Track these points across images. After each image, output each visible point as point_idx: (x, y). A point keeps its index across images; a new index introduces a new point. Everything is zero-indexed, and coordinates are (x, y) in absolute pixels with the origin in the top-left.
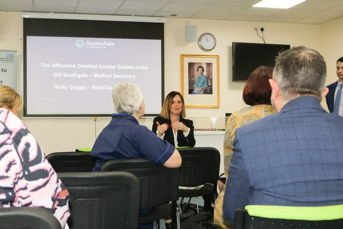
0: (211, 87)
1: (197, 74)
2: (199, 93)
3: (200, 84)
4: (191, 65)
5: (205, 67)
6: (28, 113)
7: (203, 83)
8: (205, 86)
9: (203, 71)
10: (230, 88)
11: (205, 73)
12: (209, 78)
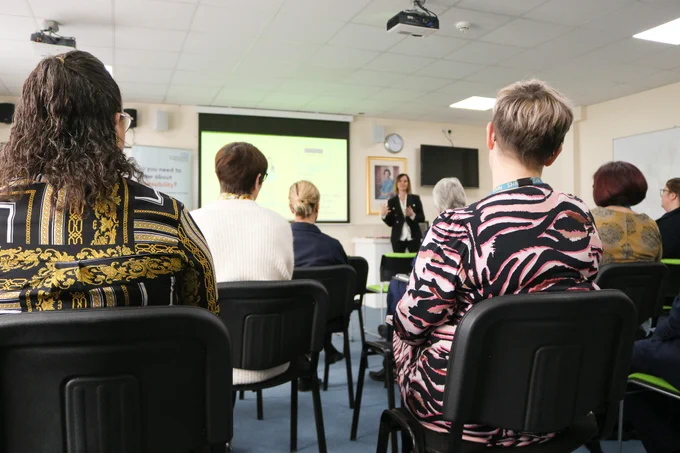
2: (386, 199)
3: (387, 189)
7: (390, 188)
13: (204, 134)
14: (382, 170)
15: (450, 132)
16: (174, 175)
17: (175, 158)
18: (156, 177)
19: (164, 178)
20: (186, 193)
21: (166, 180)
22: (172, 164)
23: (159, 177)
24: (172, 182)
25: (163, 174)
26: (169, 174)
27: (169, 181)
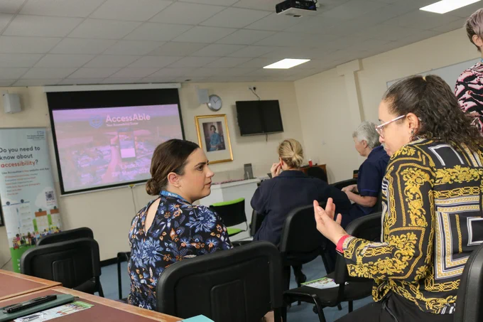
0: (223, 143)
1: (211, 133)
2: (215, 150)
3: (215, 142)
4: (205, 125)
5: (216, 126)
6: (66, 190)
7: (217, 140)
8: (219, 143)
9: (215, 129)
10: (238, 142)
11: (217, 131)
12: (221, 136)
13: (54, 112)
14: (209, 126)
15: (255, 88)
16: (34, 152)
17: (32, 137)
18: (18, 157)
19: (25, 157)
20: (48, 169)
21: (27, 159)
22: (30, 143)
23: (20, 157)
24: (32, 160)
25: (23, 153)
26: (29, 153)
27: (31, 159)
